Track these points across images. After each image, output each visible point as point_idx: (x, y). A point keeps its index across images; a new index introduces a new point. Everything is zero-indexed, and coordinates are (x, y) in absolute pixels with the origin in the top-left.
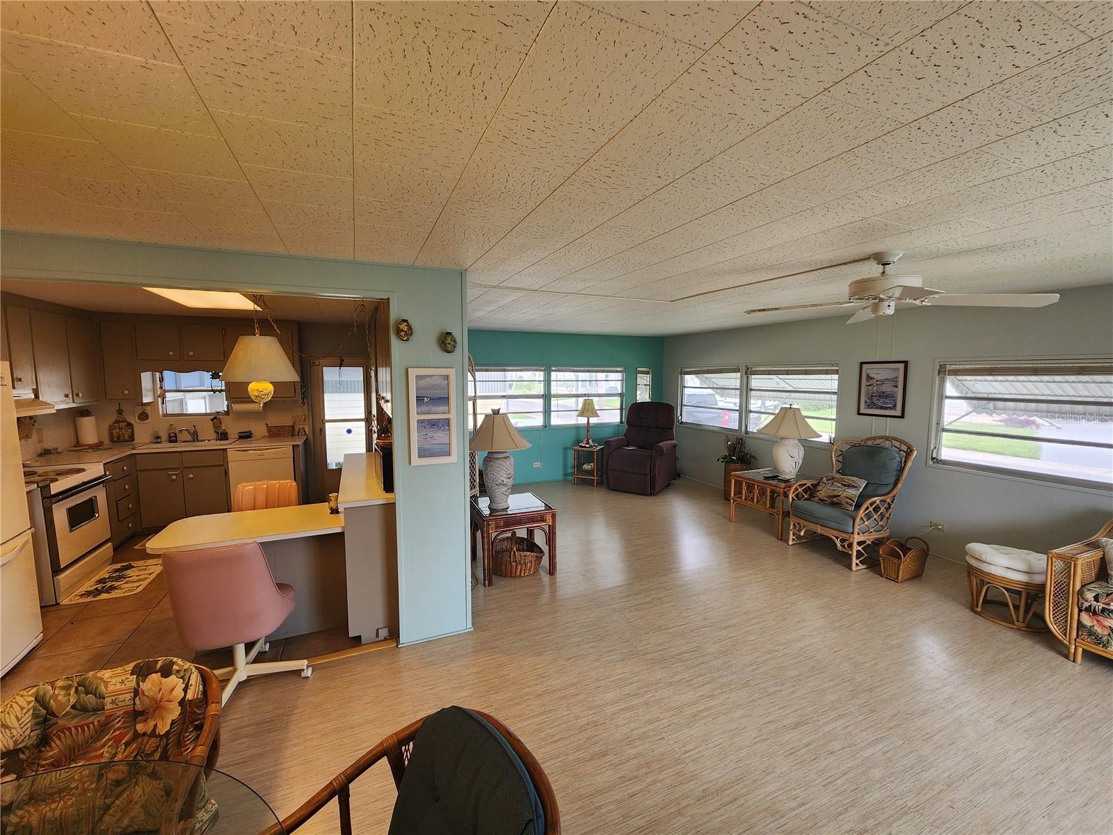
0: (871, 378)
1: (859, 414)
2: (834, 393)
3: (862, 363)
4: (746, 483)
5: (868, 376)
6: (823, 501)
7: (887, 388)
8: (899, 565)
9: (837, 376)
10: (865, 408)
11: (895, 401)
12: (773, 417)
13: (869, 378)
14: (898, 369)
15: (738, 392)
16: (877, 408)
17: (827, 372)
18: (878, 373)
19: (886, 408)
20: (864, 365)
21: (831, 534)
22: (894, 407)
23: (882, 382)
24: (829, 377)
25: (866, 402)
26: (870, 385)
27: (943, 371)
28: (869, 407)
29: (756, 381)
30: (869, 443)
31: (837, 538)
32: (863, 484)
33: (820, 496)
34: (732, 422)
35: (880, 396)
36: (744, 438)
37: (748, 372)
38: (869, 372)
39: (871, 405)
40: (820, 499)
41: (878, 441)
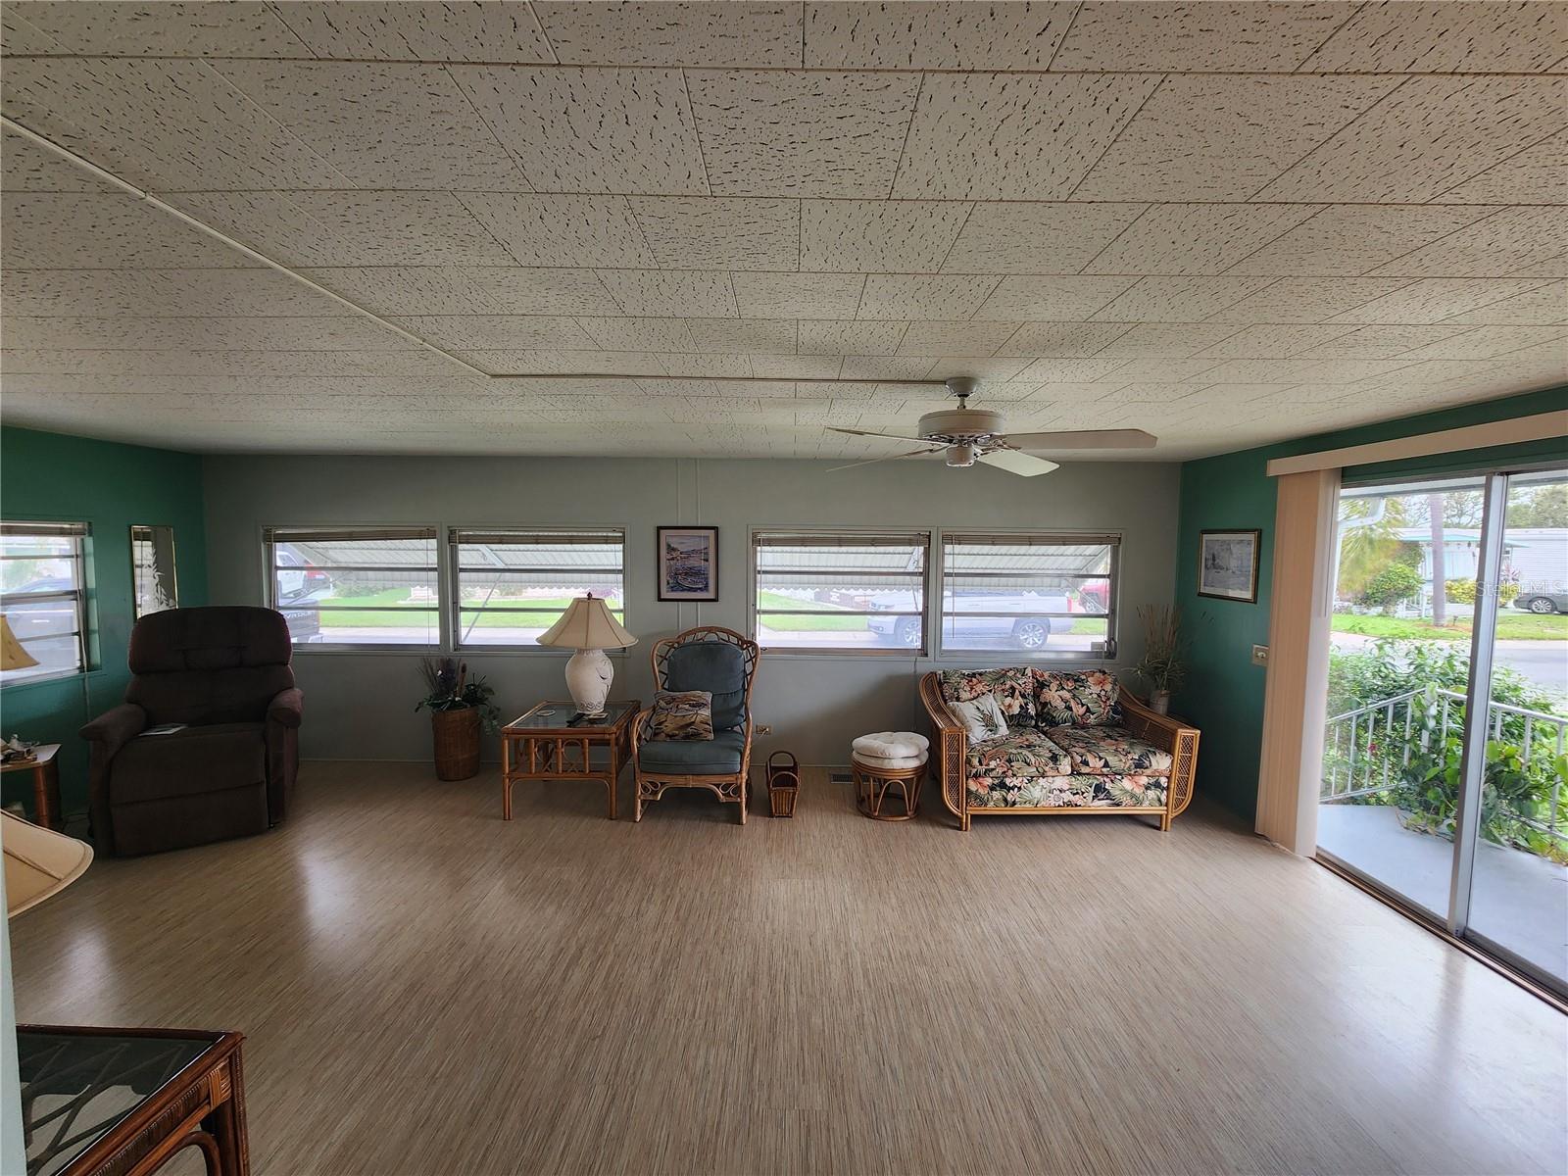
0: (674, 549)
1: (660, 599)
2: (618, 572)
3: (659, 528)
4: (537, 741)
5: (669, 546)
6: (671, 736)
7: (695, 562)
8: (794, 794)
9: (621, 546)
10: (668, 591)
11: (707, 579)
12: (560, 615)
13: (670, 549)
14: (708, 537)
15: (434, 575)
16: (683, 590)
17: (606, 540)
18: (684, 542)
19: (695, 590)
20: (662, 531)
21: (708, 783)
22: (706, 588)
23: (689, 554)
24: (612, 547)
25: (668, 583)
26: (673, 559)
27: (757, 542)
28: (673, 589)
29: (468, 555)
30: (689, 639)
31: (718, 786)
32: (708, 697)
33: (668, 730)
34: (425, 631)
35: (686, 574)
36: (456, 659)
37: (452, 540)
38: (670, 540)
39: (676, 586)
40: (667, 735)
41: (700, 635)
